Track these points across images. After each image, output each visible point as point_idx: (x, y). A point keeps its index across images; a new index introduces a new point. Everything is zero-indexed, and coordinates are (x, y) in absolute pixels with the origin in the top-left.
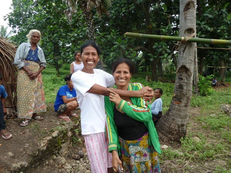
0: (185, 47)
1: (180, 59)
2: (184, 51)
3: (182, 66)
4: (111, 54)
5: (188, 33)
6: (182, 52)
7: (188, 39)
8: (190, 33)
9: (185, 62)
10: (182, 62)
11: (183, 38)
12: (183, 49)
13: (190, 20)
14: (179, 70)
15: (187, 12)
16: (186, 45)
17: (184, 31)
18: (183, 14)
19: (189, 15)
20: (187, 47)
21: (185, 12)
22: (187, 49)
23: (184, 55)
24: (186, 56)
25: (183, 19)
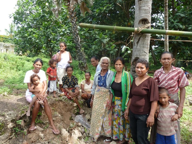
0: (139, 39)
1: (134, 51)
2: (138, 43)
3: (135, 58)
4: (93, 47)
5: (142, 23)
6: (136, 44)
7: (141, 30)
8: (145, 24)
9: (139, 54)
10: (135, 54)
11: (136, 29)
12: (137, 41)
13: (144, 10)
14: (133, 63)
15: (141, 1)
16: (140, 36)
17: (138, 22)
18: (138, 4)
19: (144, 5)
20: (141, 38)
21: (140, 2)
22: (141, 40)
23: (138, 47)
24: (140, 48)
25: (138, 9)
